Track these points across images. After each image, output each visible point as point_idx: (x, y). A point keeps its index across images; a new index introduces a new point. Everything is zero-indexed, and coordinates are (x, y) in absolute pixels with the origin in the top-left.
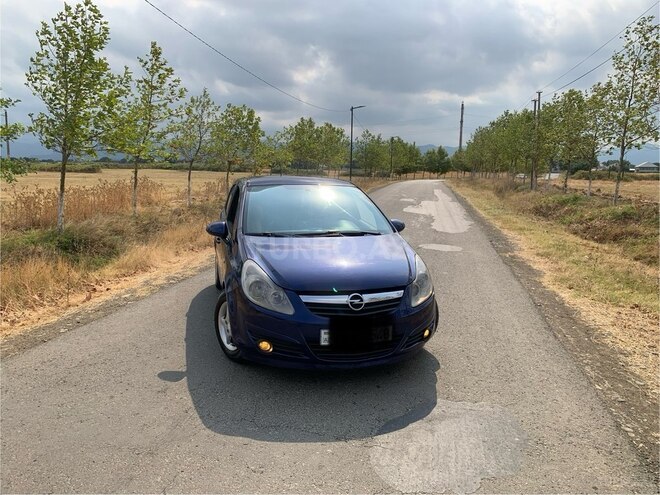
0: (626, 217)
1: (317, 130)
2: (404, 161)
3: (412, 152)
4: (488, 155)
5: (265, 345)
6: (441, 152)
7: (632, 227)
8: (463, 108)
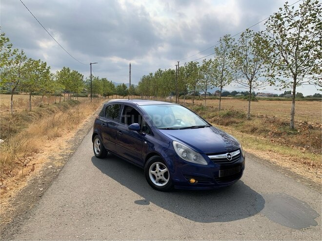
0: (229, 115)
1: (72, 74)
2: (109, 90)
3: (111, 85)
4: (151, 88)
5: (193, 181)
6: (124, 86)
7: (232, 119)
8: (130, 66)
